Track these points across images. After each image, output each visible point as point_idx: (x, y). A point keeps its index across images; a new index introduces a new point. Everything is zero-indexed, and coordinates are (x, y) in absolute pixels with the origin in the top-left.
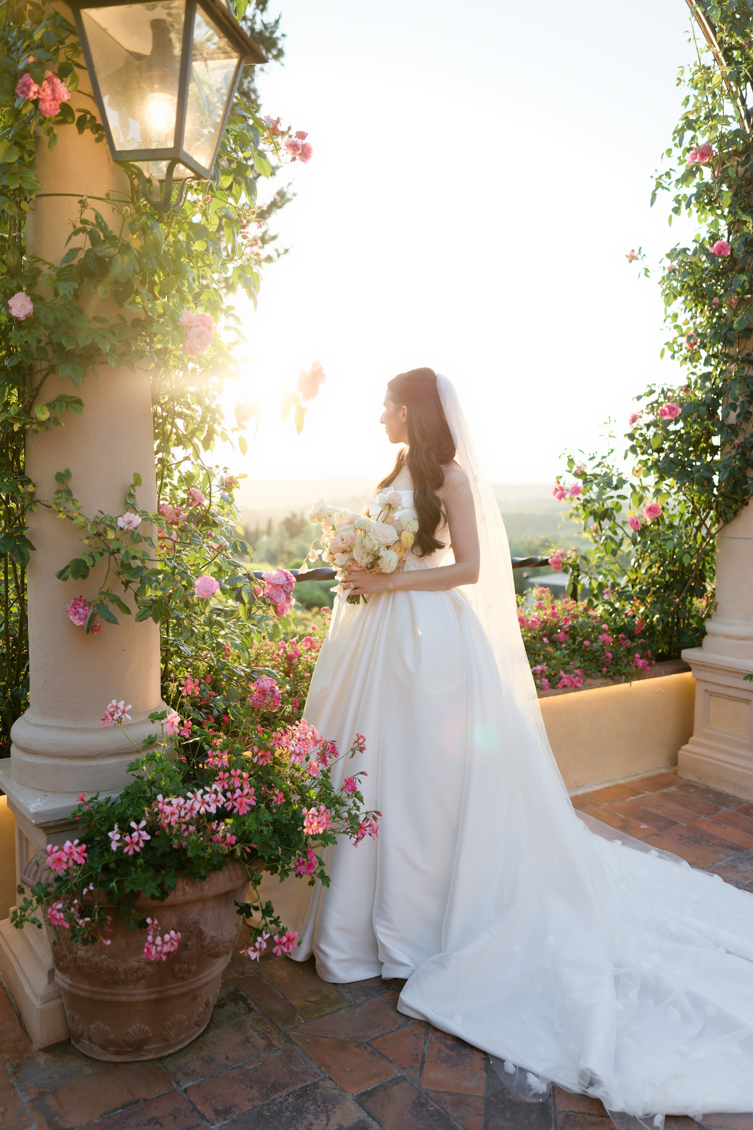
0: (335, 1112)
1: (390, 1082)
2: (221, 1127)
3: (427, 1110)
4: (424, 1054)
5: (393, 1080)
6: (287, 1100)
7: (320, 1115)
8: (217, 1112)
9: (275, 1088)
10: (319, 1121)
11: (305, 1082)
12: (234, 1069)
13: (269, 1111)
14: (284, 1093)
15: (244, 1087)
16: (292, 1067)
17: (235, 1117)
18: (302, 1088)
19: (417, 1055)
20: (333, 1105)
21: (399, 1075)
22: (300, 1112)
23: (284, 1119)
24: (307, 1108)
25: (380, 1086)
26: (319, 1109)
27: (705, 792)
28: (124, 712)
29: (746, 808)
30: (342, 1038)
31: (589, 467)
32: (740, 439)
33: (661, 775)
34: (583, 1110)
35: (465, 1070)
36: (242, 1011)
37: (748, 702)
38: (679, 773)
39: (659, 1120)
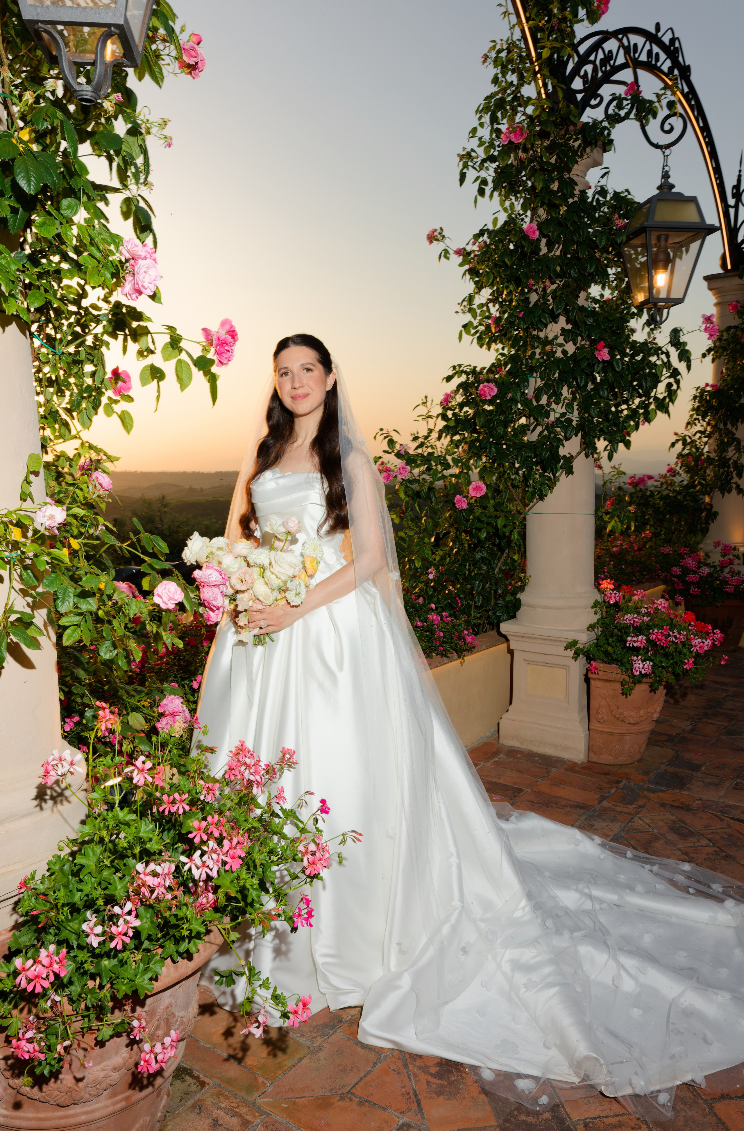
4: (415, 1092)
19: (408, 1094)
21: (401, 1122)
27: (530, 756)
28: (72, 764)
29: (572, 767)
30: (320, 1093)
31: (412, 448)
32: (552, 418)
33: (485, 744)
34: (597, 1114)
35: (464, 1098)
36: (194, 1088)
37: (565, 667)
38: (502, 741)
39: (663, 1098)
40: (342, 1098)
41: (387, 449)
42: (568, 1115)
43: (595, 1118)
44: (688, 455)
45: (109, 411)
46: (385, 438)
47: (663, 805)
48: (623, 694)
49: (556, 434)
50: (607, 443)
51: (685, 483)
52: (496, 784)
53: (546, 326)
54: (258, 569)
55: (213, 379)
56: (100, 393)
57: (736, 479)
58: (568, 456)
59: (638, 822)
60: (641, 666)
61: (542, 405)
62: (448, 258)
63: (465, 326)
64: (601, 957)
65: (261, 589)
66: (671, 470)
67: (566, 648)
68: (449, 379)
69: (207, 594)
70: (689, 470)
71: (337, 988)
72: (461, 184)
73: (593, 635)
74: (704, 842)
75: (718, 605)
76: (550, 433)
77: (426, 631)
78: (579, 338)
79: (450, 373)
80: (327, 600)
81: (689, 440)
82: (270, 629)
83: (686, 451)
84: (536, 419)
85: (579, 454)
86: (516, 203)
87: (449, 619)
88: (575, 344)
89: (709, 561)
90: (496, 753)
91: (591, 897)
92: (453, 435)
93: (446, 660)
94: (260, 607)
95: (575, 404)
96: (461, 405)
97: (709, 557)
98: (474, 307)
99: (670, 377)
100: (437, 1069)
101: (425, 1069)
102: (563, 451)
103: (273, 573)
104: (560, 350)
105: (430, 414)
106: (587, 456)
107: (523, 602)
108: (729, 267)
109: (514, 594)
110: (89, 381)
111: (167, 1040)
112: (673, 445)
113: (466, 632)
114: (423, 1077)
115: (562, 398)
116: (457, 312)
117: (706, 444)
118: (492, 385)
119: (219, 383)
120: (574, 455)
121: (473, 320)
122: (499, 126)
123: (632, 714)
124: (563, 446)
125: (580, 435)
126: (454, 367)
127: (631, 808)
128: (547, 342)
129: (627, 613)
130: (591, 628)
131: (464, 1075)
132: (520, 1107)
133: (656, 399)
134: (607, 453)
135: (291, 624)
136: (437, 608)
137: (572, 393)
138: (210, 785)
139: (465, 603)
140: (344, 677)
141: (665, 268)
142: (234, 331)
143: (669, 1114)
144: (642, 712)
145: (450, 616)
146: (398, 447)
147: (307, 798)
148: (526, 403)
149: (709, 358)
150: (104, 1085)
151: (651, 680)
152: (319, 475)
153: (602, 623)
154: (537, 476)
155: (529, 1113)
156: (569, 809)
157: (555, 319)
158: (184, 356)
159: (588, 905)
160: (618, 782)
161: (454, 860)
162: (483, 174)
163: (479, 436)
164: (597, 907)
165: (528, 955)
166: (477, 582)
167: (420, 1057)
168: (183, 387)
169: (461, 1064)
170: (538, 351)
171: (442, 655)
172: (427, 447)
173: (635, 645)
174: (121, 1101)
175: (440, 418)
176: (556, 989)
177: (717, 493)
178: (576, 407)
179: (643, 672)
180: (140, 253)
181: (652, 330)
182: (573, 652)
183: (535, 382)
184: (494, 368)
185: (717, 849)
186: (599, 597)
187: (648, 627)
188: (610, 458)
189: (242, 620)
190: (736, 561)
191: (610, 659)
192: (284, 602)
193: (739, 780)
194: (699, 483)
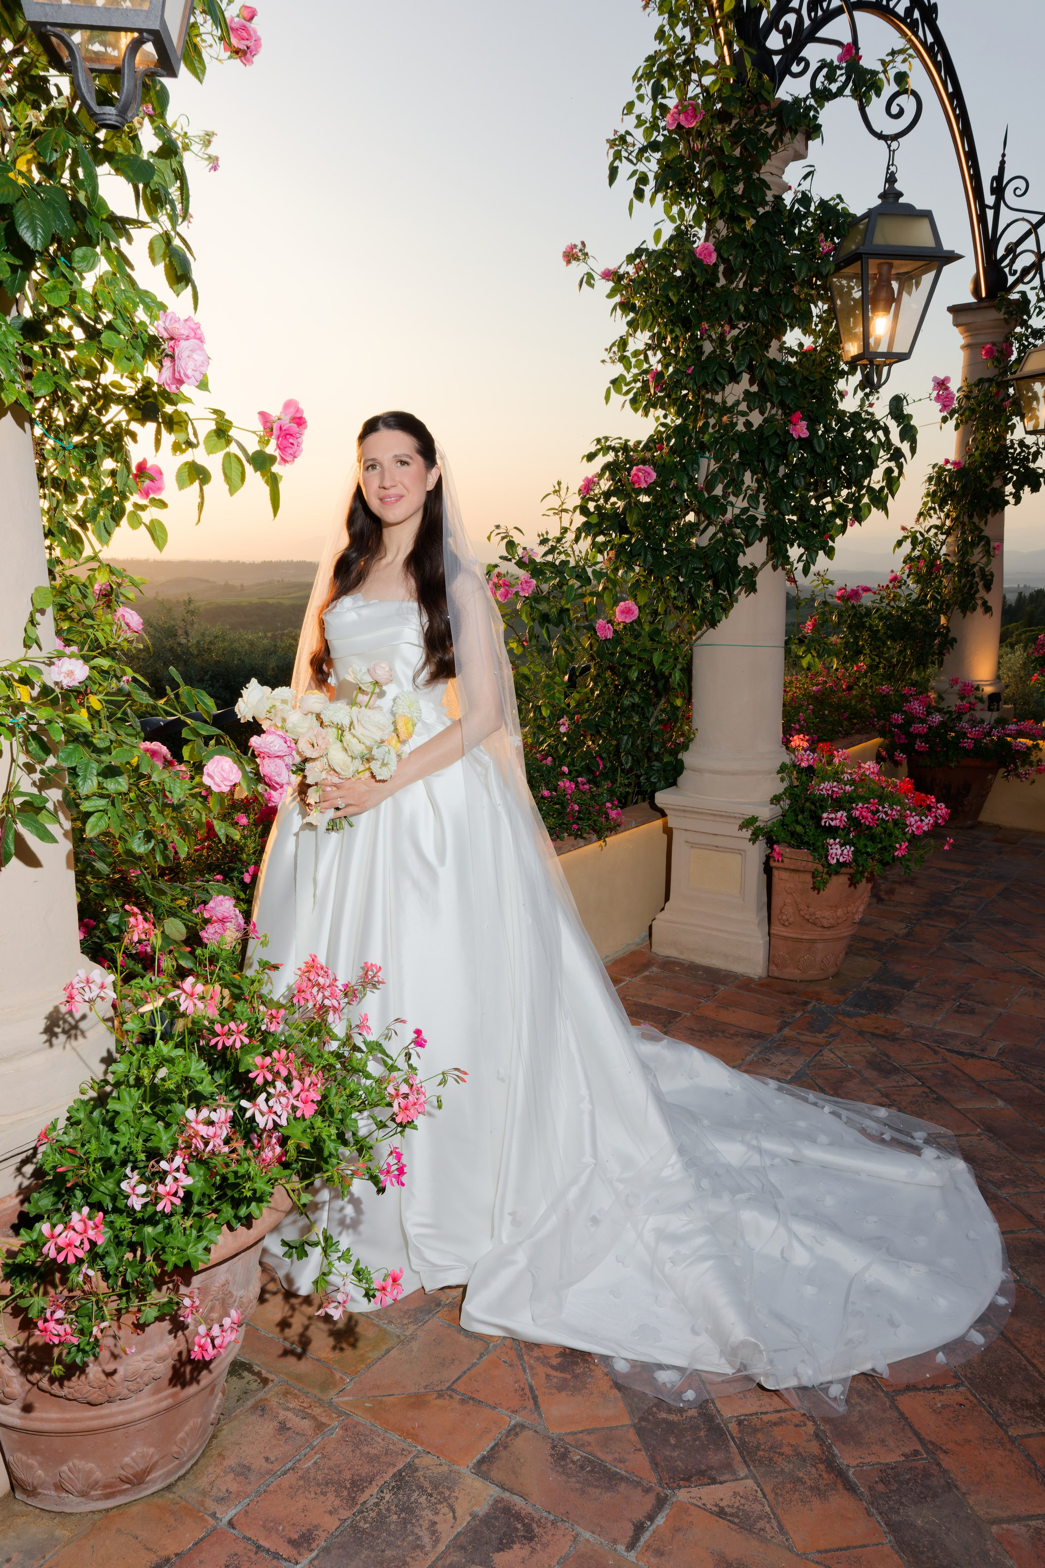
0: (457, 1498)
1: (507, 1436)
2: (311, 1562)
3: (573, 1462)
4: (531, 1387)
5: (509, 1431)
6: (383, 1498)
7: (439, 1506)
8: (292, 1542)
9: (358, 1485)
10: (441, 1515)
11: (394, 1465)
12: (285, 1473)
13: (366, 1522)
14: (374, 1490)
15: (313, 1495)
16: (366, 1449)
17: (323, 1544)
18: (394, 1475)
19: (523, 1389)
20: (449, 1488)
21: (513, 1422)
22: (408, 1510)
23: (393, 1527)
24: (416, 1501)
25: (496, 1445)
26: (433, 1499)
27: (692, 969)
28: (102, 987)
29: (746, 984)
30: (413, 1390)
31: (539, 553)
32: (729, 516)
33: (633, 954)
34: (753, 1409)
35: (592, 1394)
36: (254, 1386)
37: (741, 852)
38: (654, 949)
39: (836, 1390)
40: (440, 1395)
41: (505, 554)
42: (718, 1411)
43: (751, 1415)
44: (919, 557)
45: (136, 522)
46: (503, 538)
47: (861, 1033)
48: (814, 888)
49: (734, 536)
50: (802, 550)
51: (914, 597)
52: (646, 1006)
53: (723, 389)
54: (334, 730)
55: (273, 481)
56: (124, 497)
57: (982, 593)
58: (750, 567)
59: (828, 1056)
60: (839, 852)
61: (716, 497)
62: (592, 286)
63: (613, 382)
64: (769, 1224)
65: (337, 756)
66: (894, 579)
67: (741, 828)
68: (591, 457)
69: (267, 767)
70: (919, 579)
71: (434, 1265)
72: (611, 183)
73: (777, 810)
74: (911, 1080)
75: (952, 765)
76: (726, 535)
77: (556, 804)
78: (769, 404)
79: (593, 448)
80: (424, 773)
81: (920, 538)
82: (350, 810)
83: (916, 553)
84: (708, 517)
85: (764, 565)
86: (687, 211)
87: (587, 787)
88: (762, 413)
89: (943, 705)
90: (647, 965)
91: (760, 1151)
92: (595, 536)
93: (581, 842)
94: (336, 780)
95: (762, 495)
96: (607, 495)
97: (943, 699)
98: (628, 354)
99: (889, 460)
100: (559, 1360)
101: (544, 1360)
102: (743, 561)
103: (354, 736)
104: (742, 420)
105: (564, 507)
106: (775, 568)
107: (686, 764)
108: (984, 295)
109: (674, 753)
110: (108, 482)
111: (227, 1322)
112: (899, 543)
113: (608, 805)
114: (541, 1370)
115: (744, 488)
116: (603, 361)
117: (943, 543)
118: (649, 468)
119: (282, 486)
120: (758, 566)
121: (625, 373)
122: (664, 101)
123: (827, 914)
124: (744, 554)
125: (765, 539)
126: (599, 441)
127: (820, 1038)
128: (724, 409)
129: (823, 780)
130: (776, 800)
131: (592, 1367)
132: (660, 1403)
133: (870, 489)
134: (801, 565)
135: (377, 804)
136: (570, 772)
137: (758, 481)
138: (274, 1012)
139: (608, 765)
140: (447, 874)
141: (887, 309)
142: (300, 418)
143: (842, 1409)
144: (840, 912)
145: (589, 782)
146: (520, 551)
147: (398, 1026)
148: (695, 492)
149: (952, 423)
150: (146, 1379)
151: (851, 871)
152: (415, 605)
153: (790, 792)
154: (708, 595)
155: (670, 1410)
156: (739, 1039)
157: (735, 378)
158: (233, 448)
159: (756, 1160)
160: (806, 1003)
161: (586, 1106)
162: (641, 167)
163: (630, 539)
164: (768, 1162)
165: (678, 1223)
166: (626, 737)
167: (538, 1346)
168: (232, 490)
169: (589, 1354)
170: (712, 421)
171: (577, 836)
172: (560, 553)
173: (833, 824)
174: (166, 1398)
175: (578, 511)
176: (710, 1263)
177: (957, 612)
178: (762, 501)
179: (841, 860)
180: (182, 332)
181: (867, 395)
182: (750, 832)
183: (707, 465)
184: (654, 442)
185: (927, 1090)
186: (787, 759)
187: (851, 800)
188: (806, 571)
189: (313, 797)
190: (979, 706)
191: (799, 842)
192: (368, 774)
193: (962, 1001)
194: (933, 598)
